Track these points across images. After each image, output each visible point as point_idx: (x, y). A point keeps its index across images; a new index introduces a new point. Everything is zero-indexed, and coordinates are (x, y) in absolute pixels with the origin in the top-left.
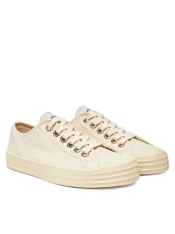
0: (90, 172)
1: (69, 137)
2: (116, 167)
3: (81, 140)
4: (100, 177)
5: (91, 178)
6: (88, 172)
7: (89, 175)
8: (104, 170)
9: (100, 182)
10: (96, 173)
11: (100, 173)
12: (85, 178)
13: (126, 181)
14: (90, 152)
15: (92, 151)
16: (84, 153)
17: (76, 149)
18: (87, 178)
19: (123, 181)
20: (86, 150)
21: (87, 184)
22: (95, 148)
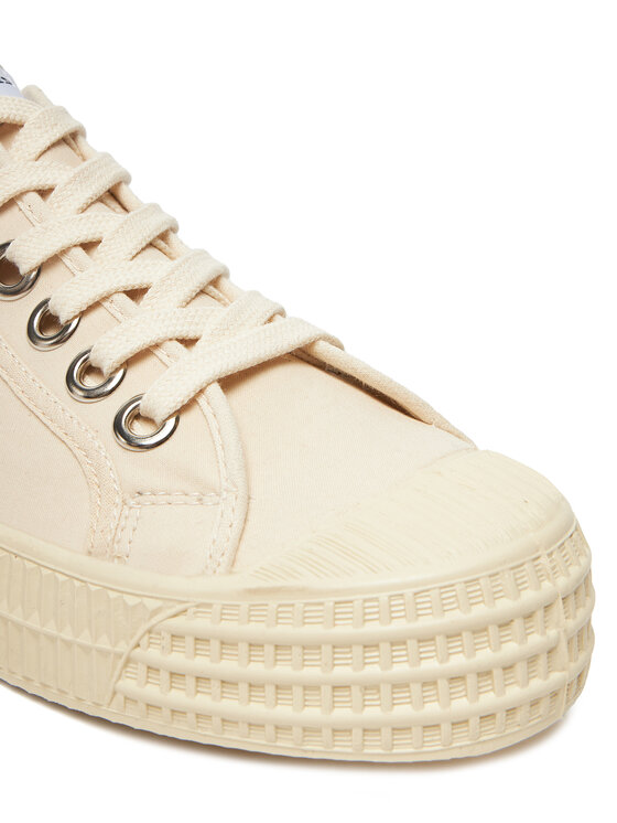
0: (152, 604)
1: (55, 259)
2: (383, 597)
3: (135, 294)
4: (229, 666)
5: (153, 654)
6: (131, 601)
7: (146, 626)
8: (273, 604)
9: (231, 705)
10: (202, 623)
11: (230, 627)
12: (104, 643)
13: (459, 723)
14: (186, 408)
15: (202, 400)
16: (137, 417)
17: (90, 369)
18: (123, 648)
19: (431, 726)
20: (158, 387)
21: (120, 697)
22: (229, 382)
